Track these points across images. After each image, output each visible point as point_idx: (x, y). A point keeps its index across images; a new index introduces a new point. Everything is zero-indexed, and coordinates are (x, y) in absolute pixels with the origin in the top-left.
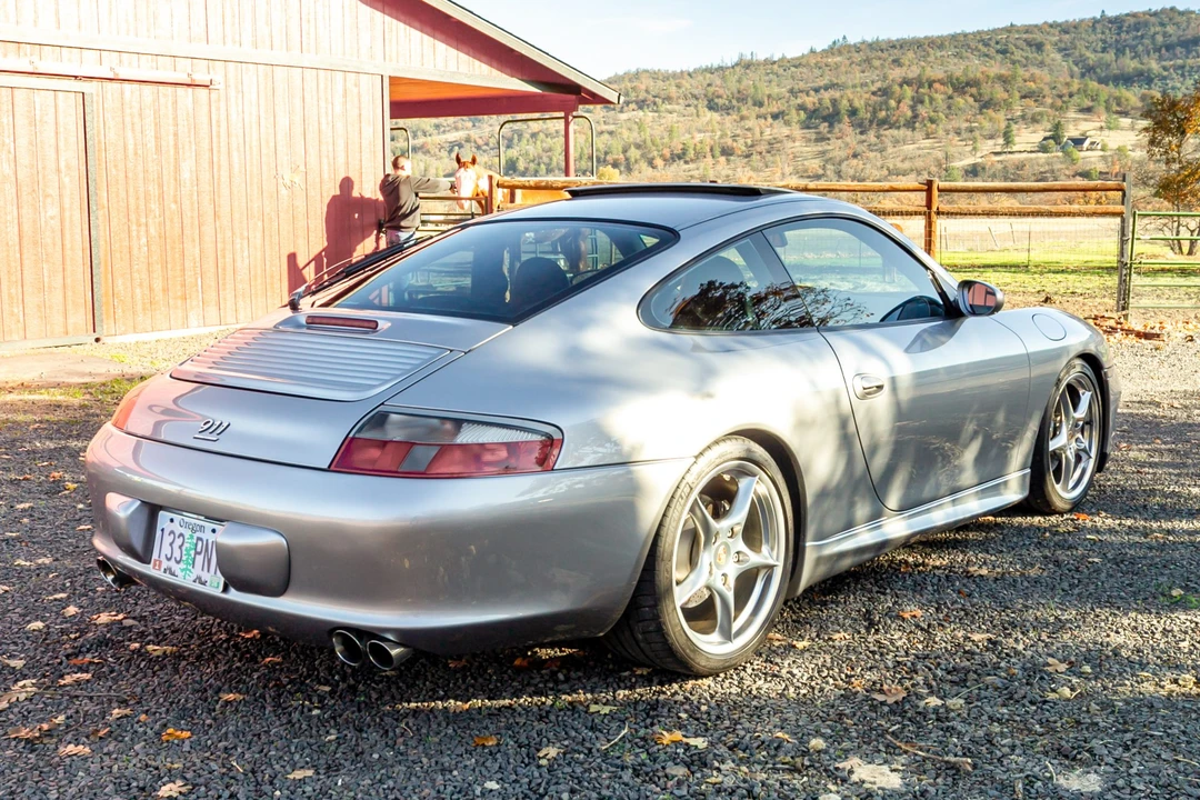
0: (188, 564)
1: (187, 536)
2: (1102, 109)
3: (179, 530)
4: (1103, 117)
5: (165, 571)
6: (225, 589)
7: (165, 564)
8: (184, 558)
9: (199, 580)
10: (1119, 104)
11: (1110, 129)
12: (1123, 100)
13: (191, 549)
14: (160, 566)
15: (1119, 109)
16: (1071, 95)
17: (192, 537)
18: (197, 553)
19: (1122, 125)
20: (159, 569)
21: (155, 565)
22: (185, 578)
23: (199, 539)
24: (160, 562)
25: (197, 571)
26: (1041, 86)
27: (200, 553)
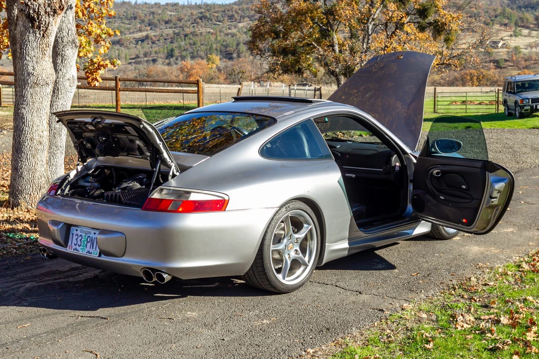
0: (84, 246)
1: (83, 236)
2: (513, 24)
3: (80, 234)
4: (513, 29)
5: (74, 250)
6: (100, 256)
7: (74, 247)
8: (82, 244)
9: (89, 252)
10: (523, 22)
11: (516, 36)
12: (525, 20)
13: (85, 241)
14: (72, 248)
15: (522, 25)
16: (496, 17)
17: (85, 236)
18: (88, 242)
19: (523, 34)
20: (71, 249)
21: (69, 248)
22: (82, 252)
23: (88, 237)
24: (72, 246)
25: (88, 249)
26: (480, 10)
27: (89, 242)
